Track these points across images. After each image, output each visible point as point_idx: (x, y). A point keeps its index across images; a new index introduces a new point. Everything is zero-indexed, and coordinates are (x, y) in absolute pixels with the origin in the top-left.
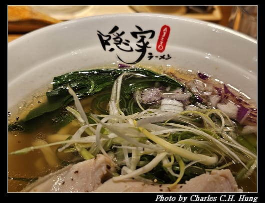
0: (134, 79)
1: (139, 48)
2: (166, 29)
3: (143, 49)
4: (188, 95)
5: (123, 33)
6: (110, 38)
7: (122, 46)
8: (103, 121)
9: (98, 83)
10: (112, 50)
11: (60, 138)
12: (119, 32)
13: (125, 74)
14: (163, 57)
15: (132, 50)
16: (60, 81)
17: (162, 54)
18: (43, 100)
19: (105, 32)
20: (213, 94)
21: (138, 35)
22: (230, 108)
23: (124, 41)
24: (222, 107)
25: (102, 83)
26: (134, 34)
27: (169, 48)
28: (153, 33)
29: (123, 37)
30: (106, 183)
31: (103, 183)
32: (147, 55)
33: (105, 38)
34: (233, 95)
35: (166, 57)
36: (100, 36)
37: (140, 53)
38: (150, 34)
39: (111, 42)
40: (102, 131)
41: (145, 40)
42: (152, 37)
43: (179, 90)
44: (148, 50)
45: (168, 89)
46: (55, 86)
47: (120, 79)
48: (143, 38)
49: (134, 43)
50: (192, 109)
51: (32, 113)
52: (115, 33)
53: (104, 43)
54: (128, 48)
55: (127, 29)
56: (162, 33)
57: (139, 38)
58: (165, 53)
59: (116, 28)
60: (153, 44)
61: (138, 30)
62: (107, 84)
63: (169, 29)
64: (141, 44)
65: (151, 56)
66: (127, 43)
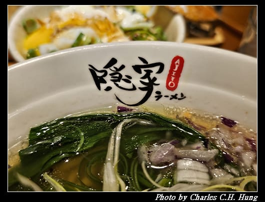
1: (143, 86)
2: (178, 61)
3: (149, 87)
5: (123, 67)
6: (106, 73)
7: (122, 83)
9: (89, 135)
10: (109, 89)
12: (118, 65)
13: (127, 121)
14: (174, 97)
15: (134, 88)
17: (173, 93)
19: (100, 67)
21: (143, 70)
23: (124, 77)
25: (96, 134)
26: (137, 69)
27: (183, 85)
28: (162, 66)
32: (154, 94)
33: (99, 74)
35: (179, 96)
36: (93, 71)
37: (145, 93)
38: (156, 69)
39: (108, 78)
41: (152, 76)
42: (160, 71)
44: (155, 88)
45: (184, 142)
47: (119, 128)
48: (149, 72)
49: (137, 80)
52: (112, 68)
53: (99, 81)
54: (129, 86)
55: (128, 61)
56: (173, 66)
57: (144, 73)
58: (178, 91)
59: (113, 61)
60: (161, 80)
61: (141, 63)
62: (102, 135)
63: (182, 61)
64: (146, 81)
65: (159, 96)
66: (128, 80)
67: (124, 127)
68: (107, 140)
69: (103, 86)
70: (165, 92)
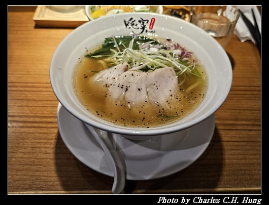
0: (139, 40)
1: (141, 28)
2: (153, 20)
3: (143, 28)
4: (161, 46)
5: (135, 21)
7: (134, 26)
8: (124, 51)
9: (123, 41)
10: (130, 28)
11: (108, 59)
12: (133, 20)
13: (135, 38)
14: (152, 32)
16: (107, 40)
17: (151, 30)
18: (101, 47)
19: (127, 20)
20: (172, 46)
22: (179, 52)
24: (175, 51)
26: (140, 21)
27: (155, 27)
28: (148, 21)
29: (135, 23)
30: (126, 72)
31: (125, 71)
32: (145, 31)
33: (127, 23)
34: (181, 47)
36: (125, 22)
37: (142, 30)
38: (146, 22)
39: (130, 24)
40: (125, 54)
41: (144, 24)
42: (148, 22)
43: (158, 45)
44: (145, 29)
46: (105, 42)
47: (133, 41)
48: (143, 23)
49: (140, 25)
50: (162, 51)
51: (97, 51)
52: (131, 21)
53: (127, 25)
54: (137, 27)
55: (136, 19)
56: (151, 21)
58: (153, 30)
59: (132, 19)
60: (147, 26)
61: (141, 20)
62: (128, 42)
63: (155, 19)
64: (143, 26)
65: (147, 31)
66: (136, 25)
67: (134, 41)
68: (129, 43)
69: (128, 27)
70: (149, 30)
